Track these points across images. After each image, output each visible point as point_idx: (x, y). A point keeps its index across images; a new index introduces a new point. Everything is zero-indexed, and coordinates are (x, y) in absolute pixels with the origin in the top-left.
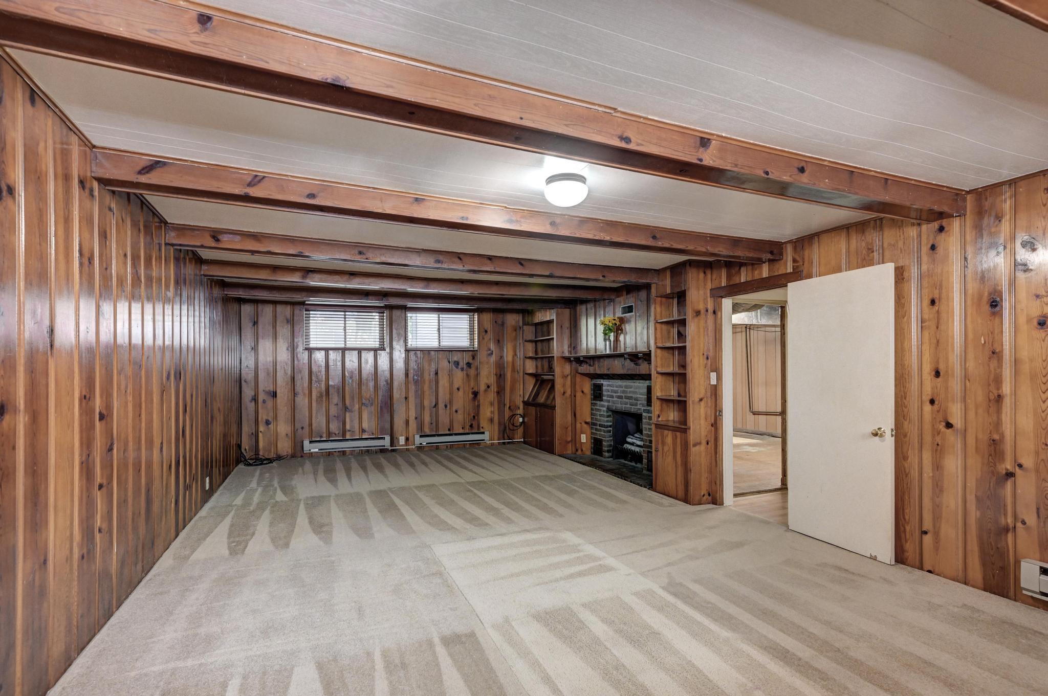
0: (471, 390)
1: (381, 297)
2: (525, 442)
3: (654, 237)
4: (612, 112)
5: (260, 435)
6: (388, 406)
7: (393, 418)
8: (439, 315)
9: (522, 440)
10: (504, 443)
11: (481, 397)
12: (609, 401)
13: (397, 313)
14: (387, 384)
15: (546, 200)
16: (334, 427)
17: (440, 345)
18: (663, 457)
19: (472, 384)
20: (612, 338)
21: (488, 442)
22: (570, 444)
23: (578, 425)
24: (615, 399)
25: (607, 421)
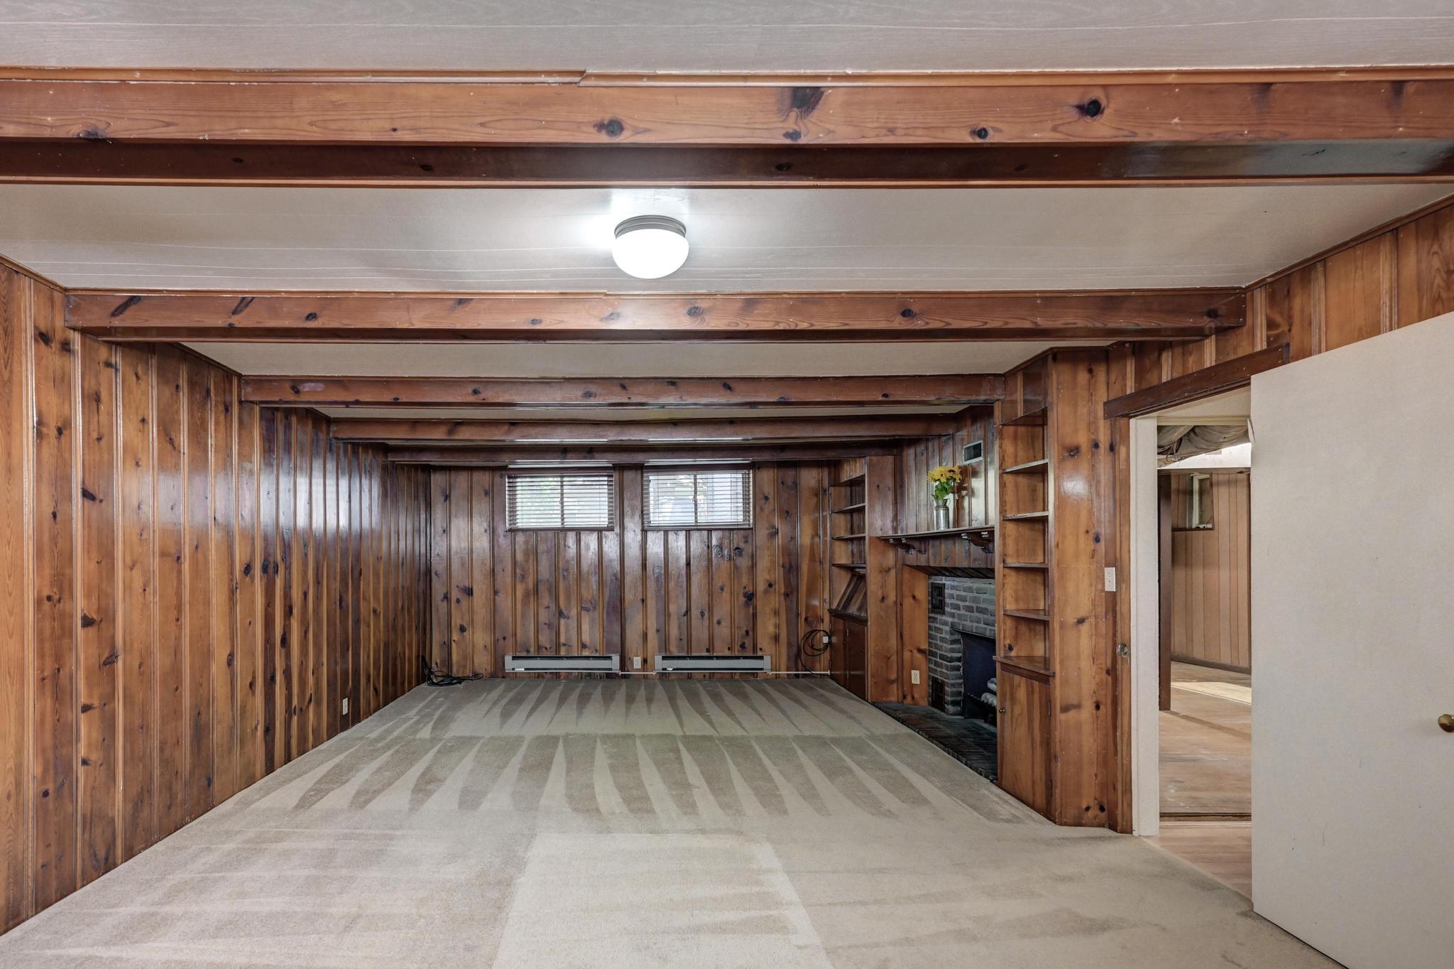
0: (742, 591)
1: (584, 454)
2: (832, 677)
3: (907, 313)
4: (577, 79)
5: (454, 645)
6: (617, 610)
7: (625, 630)
8: (695, 476)
9: (829, 673)
10: (797, 676)
11: (760, 601)
12: (953, 615)
13: (629, 476)
14: (616, 579)
15: (619, 270)
16: (545, 639)
17: (696, 522)
18: (1012, 725)
19: (745, 580)
20: (951, 505)
21: (770, 673)
22: (895, 686)
23: (907, 655)
24: (962, 612)
25: (952, 651)
